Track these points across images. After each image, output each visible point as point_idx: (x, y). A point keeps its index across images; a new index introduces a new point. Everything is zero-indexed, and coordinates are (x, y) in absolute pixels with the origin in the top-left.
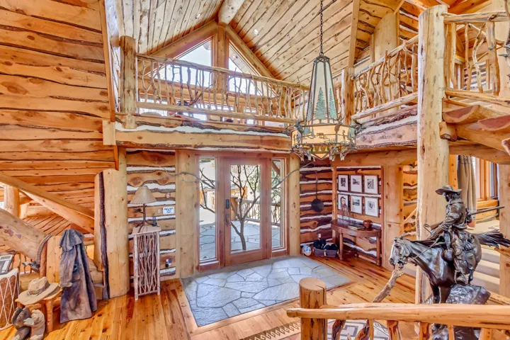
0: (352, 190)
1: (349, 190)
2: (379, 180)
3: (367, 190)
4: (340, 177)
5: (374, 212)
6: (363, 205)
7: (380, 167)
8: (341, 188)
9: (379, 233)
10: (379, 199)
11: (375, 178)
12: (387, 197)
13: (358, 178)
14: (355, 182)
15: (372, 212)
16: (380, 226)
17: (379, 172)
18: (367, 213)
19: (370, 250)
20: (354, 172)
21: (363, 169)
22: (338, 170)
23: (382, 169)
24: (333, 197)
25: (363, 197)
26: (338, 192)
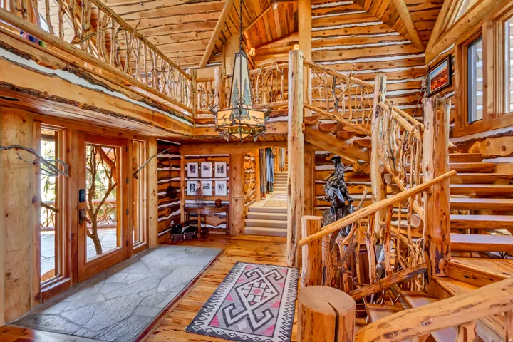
0: (202, 176)
1: (200, 176)
2: (228, 165)
3: (216, 175)
4: (189, 164)
5: (223, 192)
6: (213, 188)
7: (228, 155)
8: (190, 174)
9: (227, 209)
10: (228, 181)
11: (224, 164)
12: (234, 179)
13: (209, 165)
14: (206, 168)
15: (221, 193)
16: (228, 202)
17: (228, 159)
18: (217, 194)
19: (219, 224)
20: (204, 159)
21: (213, 157)
22: (186, 158)
23: (230, 157)
24: (182, 184)
25: (213, 181)
26: (186, 179)
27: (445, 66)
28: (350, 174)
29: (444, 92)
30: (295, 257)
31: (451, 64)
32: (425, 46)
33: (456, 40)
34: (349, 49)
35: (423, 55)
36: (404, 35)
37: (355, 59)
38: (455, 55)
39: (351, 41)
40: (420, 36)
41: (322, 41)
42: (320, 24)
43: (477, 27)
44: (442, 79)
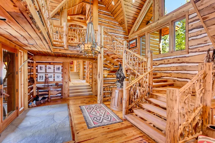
0: (47, 72)
2: (62, 67)
3: (56, 71)
4: (39, 66)
5: (59, 79)
6: (54, 77)
7: (62, 62)
8: (39, 71)
9: (61, 86)
10: (62, 74)
12: (65, 73)
13: (52, 66)
14: (50, 68)
16: (62, 84)
17: (62, 64)
18: (55, 80)
19: (57, 94)
20: (49, 64)
21: (53, 63)
22: (37, 62)
24: (34, 76)
25: (54, 74)
26: (37, 73)
27: (135, 41)
28: (110, 71)
29: (134, 48)
30: (101, 100)
31: (136, 41)
32: (129, 34)
33: (138, 35)
34: (109, 29)
35: (128, 36)
36: (124, 29)
37: (111, 33)
38: (138, 38)
39: (110, 26)
40: (128, 31)
41: (101, 23)
42: (101, 17)
43: (144, 33)
44: (134, 45)
